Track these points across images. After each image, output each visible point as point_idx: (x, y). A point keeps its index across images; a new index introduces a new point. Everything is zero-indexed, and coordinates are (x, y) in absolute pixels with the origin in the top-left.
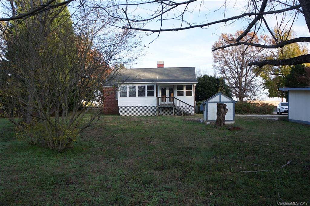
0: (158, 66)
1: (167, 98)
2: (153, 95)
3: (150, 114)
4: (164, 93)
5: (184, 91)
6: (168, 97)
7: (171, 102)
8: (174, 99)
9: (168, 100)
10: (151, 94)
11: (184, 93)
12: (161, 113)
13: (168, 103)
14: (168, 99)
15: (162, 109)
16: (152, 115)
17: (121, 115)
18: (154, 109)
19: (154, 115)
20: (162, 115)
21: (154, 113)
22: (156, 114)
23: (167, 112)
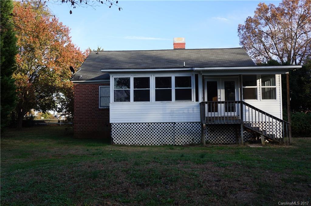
0: (174, 47)
1: (219, 105)
2: (190, 98)
3: (182, 140)
4: (212, 94)
5: (258, 89)
6: (223, 102)
7: (229, 113)
8: (244, 105)
9: (221, 107)
10: (183, 96)
11: (258, 93)
12: (206, 137)
13: (223, 115)
14: (223, 105)
15: (209, 129)
16: (186, 141)
17: (116, 142)
18: (190, 128)
19: (192, 141)
20: (209, 141)
21: (191, 138)
22: (195, 140)
23: (221, 134)
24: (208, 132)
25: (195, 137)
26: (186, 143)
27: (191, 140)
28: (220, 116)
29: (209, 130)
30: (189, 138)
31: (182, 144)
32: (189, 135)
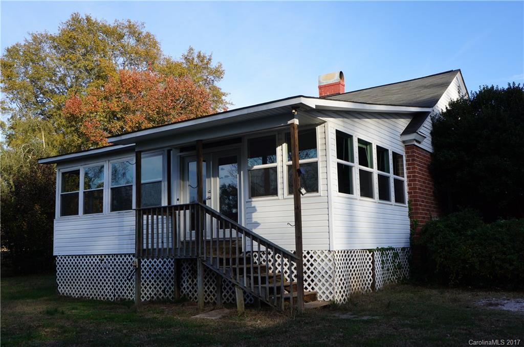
12: (186, 287)
13: (215, 236)
15: (190, 268)
16: (153, 295)
17: (61, 291)
18: (160, 265)
19: (163, 294)
20: (190, 295)
21: (160, 288)
22: (168, 291)
23: (211, 281)
24: (188, 274)
25: (168, 285)
26: (153, 297)
27: (160, 291)
28: (210, 238)
29: (190, 271)
30: (158, 288)
31: (145, 300)
32: (158, 282)
